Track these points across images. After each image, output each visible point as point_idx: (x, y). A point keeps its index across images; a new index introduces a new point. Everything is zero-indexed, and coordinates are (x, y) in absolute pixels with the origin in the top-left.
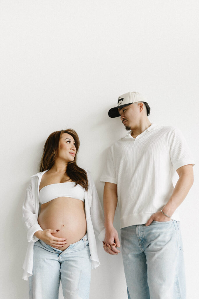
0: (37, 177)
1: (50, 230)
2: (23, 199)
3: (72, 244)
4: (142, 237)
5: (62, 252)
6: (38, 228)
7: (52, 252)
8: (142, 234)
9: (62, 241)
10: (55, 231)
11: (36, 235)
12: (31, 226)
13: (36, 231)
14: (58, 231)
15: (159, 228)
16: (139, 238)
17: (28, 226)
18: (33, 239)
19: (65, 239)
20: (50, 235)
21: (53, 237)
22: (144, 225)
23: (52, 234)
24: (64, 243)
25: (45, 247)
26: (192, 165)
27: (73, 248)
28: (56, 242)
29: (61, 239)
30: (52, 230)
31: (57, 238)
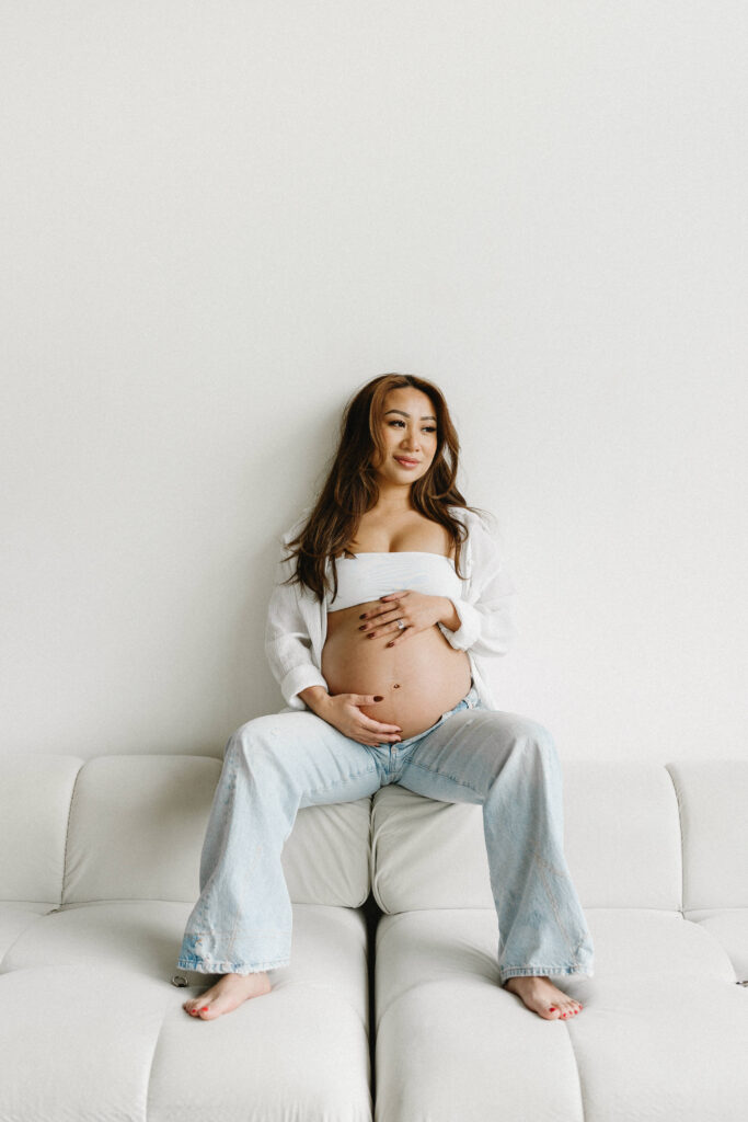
1: (355, 697)
9: (390, 733)
14: (378, 699)
20: (354, 711)
24: (393, 738)
28: (372, 735)
30: (362, 697)
31: (375, 724)
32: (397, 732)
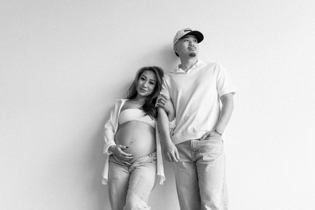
0: (121, 102)
1: (121, 146)
2: (107, 118)
3: (139, 158)
4: (195, 149)
5: (131, 165)
6: (112, 143)
7: (123, 165)
8: (196, 146)
9: (129, 156)
10: (125, 147)
11: (110, 149)
12: (108, 141)
13: (111, 145)
14: (127, 147)
15: (212, 142)
16: (193, 150)
17: (106, 140)
18: (108, 152)
19: (132, 155)
20: (120, 149)
21: (122, 152)
22: (199, 140)
23: (122, 149)
24: (131, 158)
25: (117, 161)
26: (233, 93)
27: (140, 162)
28: (124, 157)
29: (128, 154)
30: (123, 146)
31: (125, 154)
32: (132, 156)
